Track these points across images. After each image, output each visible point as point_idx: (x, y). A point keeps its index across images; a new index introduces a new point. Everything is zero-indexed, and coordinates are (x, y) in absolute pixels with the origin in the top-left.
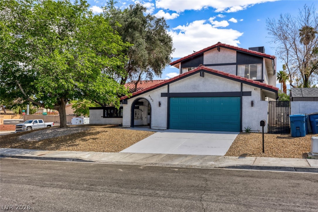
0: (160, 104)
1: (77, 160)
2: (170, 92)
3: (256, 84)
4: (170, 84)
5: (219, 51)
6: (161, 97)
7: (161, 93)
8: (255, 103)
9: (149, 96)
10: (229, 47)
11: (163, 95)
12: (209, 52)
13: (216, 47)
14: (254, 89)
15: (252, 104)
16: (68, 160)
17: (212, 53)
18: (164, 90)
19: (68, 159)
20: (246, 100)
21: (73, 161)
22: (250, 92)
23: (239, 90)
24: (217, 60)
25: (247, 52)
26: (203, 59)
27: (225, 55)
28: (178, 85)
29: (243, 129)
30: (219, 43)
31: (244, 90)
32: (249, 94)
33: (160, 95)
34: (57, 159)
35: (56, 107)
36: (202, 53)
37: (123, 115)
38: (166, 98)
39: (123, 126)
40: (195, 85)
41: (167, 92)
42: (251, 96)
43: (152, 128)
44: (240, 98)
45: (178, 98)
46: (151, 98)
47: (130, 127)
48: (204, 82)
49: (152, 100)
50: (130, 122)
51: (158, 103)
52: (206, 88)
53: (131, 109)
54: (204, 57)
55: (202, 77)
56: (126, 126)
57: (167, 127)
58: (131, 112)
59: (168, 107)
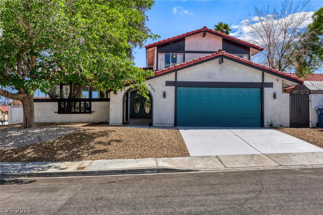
0: (164, 95)
1: (164, 171)
2: (178, 80)
3: (282, 74)
4: (177, 71)
5: (204, 37)
6: (166, 86)
7: (166, 81)
8: (277, 96)
9: (149, 85)
10: (216, 34)
11: (168, 84)
12: (192, 37)
13: (202, 31)
14: (276, 80)
15: (275, 96)
16: (149, 172)
17: (195, 39)
18: (171, 77)
19: (149, 170)
20: (268, 92)
21: (158, 172)
22: (272, 83)
23: (261, 81)
24: (201, 47)
25: (236, 40)
26: (184, 44)
27: (210, 41)
28: (189, 72)
29: (265, 124)
30: (205, 27)
31: (265, 81)
32: (270, 85)
33: (165, 83)
34: (126, 172)
35: (21, 96)
36: (184, 37)
37: (110, 109)
38: (173, 88)
39: (110, 124)
40: (210, 73)
41: (174, 80)
42: (273, 87)
43: (154, 125)
44: (260, 90)
45: (187, 88)
46: (152, 87)
47: (121, 125)
48: (220, 70)
49: (153, 90)
50: (122, 118)
51: (162, 94)
52: (223, 77)
53: (124, 101)
54: (185, 42)
55: (219, 64)
56: (115, 123)
57: (174, 123)
58: (124, 105)
59: (175, 99)
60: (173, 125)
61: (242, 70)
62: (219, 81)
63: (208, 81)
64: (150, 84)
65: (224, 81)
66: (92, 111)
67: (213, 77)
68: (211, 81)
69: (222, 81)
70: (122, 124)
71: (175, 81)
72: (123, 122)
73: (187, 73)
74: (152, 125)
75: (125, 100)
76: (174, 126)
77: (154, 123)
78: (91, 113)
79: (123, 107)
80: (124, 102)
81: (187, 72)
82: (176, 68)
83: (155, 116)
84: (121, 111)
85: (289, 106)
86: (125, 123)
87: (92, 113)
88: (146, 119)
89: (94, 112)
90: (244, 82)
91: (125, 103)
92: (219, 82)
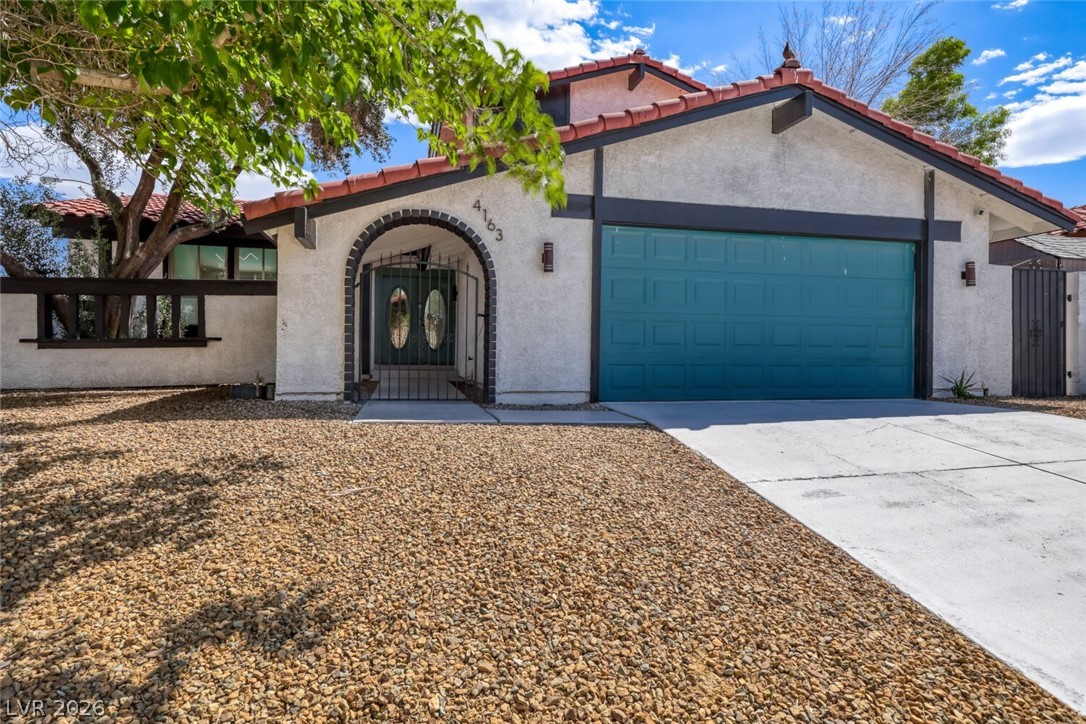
0: (547, 258)
2: (605, 194)
5: (631, 88)
6: (552, 216)
8: (978, 274)
9: (477, 206)
12: (592, 85)
13: (630, 66)
14: (972, 213)
15: (968, 275)
17: (602, 92)
18: (575, 177)
20: (944, 259)
22: (957, 225)
23: (919, 214)
26: (567, 107)
29: (936, 383)
31: (938, 215)
32: (952, 231)
33: (548, 205)
36: (567, 82)
37: (279, 324)
38: (583, 227)
39: (277, 398)
40: (736, 170)
41: (589, 192)
42: (959, 240)
43: (499, 399)
44: (913, 249)
45: (640, 232)
46: (489, 216)
47: (339, 401)
48: (777, 156)
49: (495, 234)
50: (342, 369)
51: (533, 253)
52: (788, 190)
53: (349, 283)
54: (572, 102)
55: (773, 132)
56: (304, 393)
57: (589, 390)
58: (349, 300)
59: (593, 277)
60: (584, 398)
61: (858, 166)
62: (770, 207)
63: (730, 204)
64: (482, 203)
65: (793, 208)
66: (207, 336)
67: (750, 187)
68: (741, 201)
69: (785, 207)
70: (341, 397)
71: (591, 194)
72: (347, 387)
73: (646, 162)
74: (494, 400)
75: (358, 281)
76: (591, 402)
77: (499, 388)
78: (205, 346)
79: (349, 311)
80: (354, 287)
81: (643, 158)
82: (609, 128)
83: (504, 357)
84: (335, 332)
85: (1011, 316)
86: (358, 393)
87: (210, 344)
88: (432, 367)
89: (219, 339)
90: (862, 213)
91: (357, 291)
92: (773, 209)
